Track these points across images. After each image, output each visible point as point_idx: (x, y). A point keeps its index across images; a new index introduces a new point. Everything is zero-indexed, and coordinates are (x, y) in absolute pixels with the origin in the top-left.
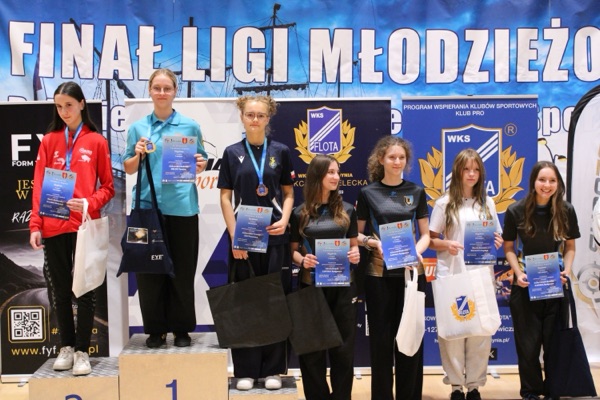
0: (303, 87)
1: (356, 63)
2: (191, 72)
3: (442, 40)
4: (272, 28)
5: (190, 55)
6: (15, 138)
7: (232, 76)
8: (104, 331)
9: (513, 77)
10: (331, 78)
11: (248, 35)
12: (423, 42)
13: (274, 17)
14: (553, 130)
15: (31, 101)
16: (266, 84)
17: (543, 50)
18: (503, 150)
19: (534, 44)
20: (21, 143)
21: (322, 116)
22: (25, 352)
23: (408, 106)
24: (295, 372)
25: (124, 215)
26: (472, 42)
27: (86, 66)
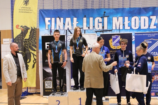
0: (111, 31)
1: (124, 25)
2: (85, 28)
3: (144, 19)
4: (104, 17)
5: (85, 24)
6: (46, 43)
7: (94, 28)
8: (66, 86)
10: (118, 28)
11: (98, 19)
12: (140, 19)
13: (104, 15)
15: (50, 35)
16: (102, 30)
20: (47, 44)
21: (115, 37)
22: (48, 91)
23: (136, 35)
24: (109, 97)
25: (70, 60)
26: (152, 19)
27: (62, 27)
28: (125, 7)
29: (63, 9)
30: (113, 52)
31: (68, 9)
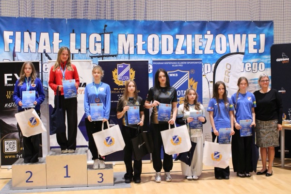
0: (116, 56)
1: (136, 47)
2: (73, 50)
3: (167, 39)
4: (104, 34)
5: (73, 44)
6: (6, 75)
7: (89, 52)
8: (41, 148)
9: (193, 52)
10: (126, 52)
11: (95, 36)
12: (160, 39)
13: (105, 30)
14: (208, 71)
15: (12, 61)
16: (102, 55)
17: (204, 42)
18: (190, 79)
19: (201, 40)
20: (8, 77)
21: (123, 66)
22: (10, 157)
23: (155, 63)
24: (114, 163)
25: (48, 104)
26: (178, 39)
27: (33, 48)
28: (137, 19)
29: (35, 17)
30: (118, 90)
31: (45, 19)
